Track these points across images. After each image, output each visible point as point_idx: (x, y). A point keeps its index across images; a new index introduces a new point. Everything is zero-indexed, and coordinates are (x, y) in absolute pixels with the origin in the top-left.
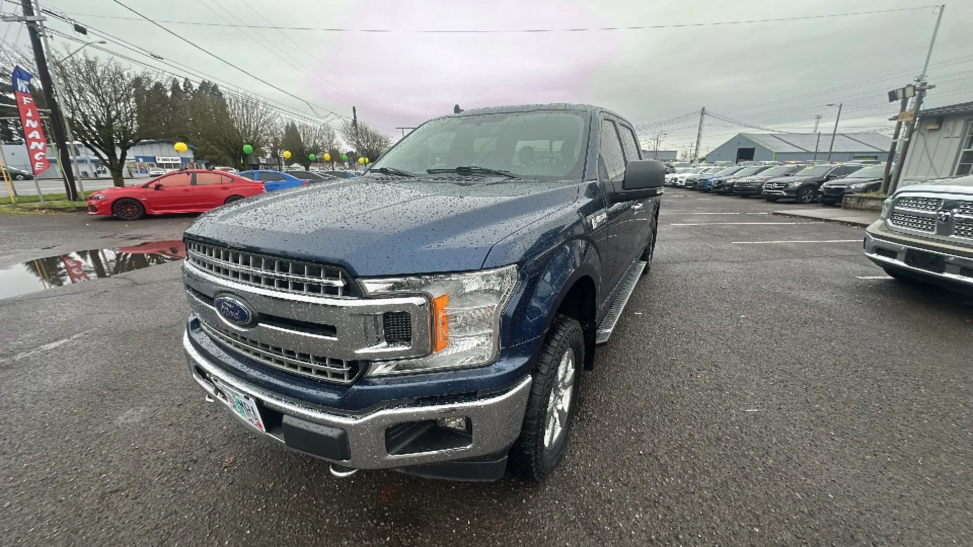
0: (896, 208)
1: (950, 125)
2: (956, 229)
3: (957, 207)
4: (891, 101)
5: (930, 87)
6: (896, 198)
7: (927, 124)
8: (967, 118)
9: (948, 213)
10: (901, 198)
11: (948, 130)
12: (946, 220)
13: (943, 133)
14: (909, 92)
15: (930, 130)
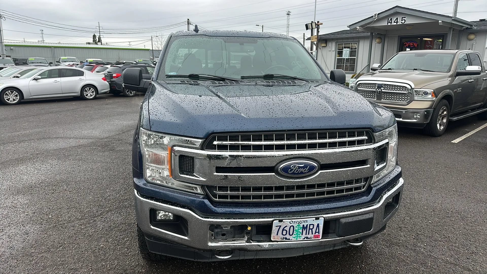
0: (358, 88)
1: (330, 44)
2: (383, 97)
3: (382, 87)
4: (307, 30)
5: (321, 24)
6: (357, 84)
7: (322, 43)
8: (336, 41)
9: (380, 90)
10: (360, 84)
11: (330, 47)
12: (380, 93)
13: (328, 49)
14: (314, 25)
15: (323, 46)
